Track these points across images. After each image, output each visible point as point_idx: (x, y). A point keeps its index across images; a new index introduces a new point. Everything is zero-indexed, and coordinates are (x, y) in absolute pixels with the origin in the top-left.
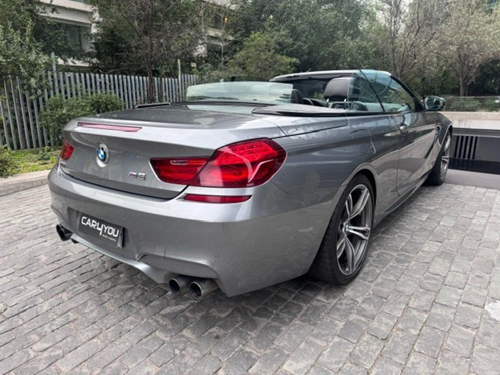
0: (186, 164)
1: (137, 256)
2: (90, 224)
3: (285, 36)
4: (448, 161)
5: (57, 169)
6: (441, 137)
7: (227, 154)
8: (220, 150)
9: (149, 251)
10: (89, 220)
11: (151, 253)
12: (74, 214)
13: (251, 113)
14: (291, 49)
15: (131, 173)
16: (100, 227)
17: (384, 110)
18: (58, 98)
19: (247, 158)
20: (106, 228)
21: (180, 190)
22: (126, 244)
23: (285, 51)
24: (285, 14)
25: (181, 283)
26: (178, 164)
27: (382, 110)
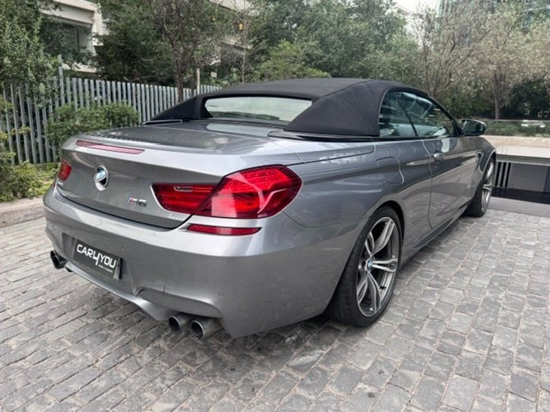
0: (191, 191)
1: (134, 290)
2: (85, 252)
3: (315, 47)
4: (490, 189)
5: (53, 190)
6: (483, 165)
7: (237, 183)
8: (228, 177)
9: (148, 285)
10: (85, 248)
11: (150, 287)
12: (70, 242)
13: (266, 136)
14: (320, 61)
15: (131, 199)
16: (96, 256)
17: (416, 134)
18: (70, 107)
19: (259, 186)
20: (102, 258)
21: (184, 220)
22: (124, 275)
23: (313, 64)
24: (314, 23)
25: (181, 322)
26: (182, 191)
27: (414, 135)
